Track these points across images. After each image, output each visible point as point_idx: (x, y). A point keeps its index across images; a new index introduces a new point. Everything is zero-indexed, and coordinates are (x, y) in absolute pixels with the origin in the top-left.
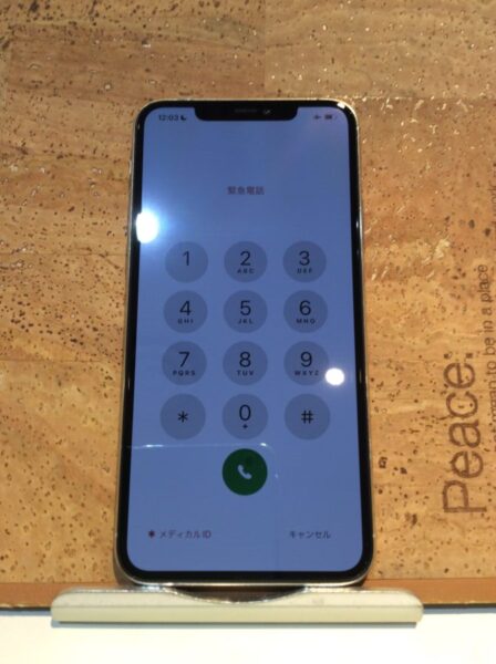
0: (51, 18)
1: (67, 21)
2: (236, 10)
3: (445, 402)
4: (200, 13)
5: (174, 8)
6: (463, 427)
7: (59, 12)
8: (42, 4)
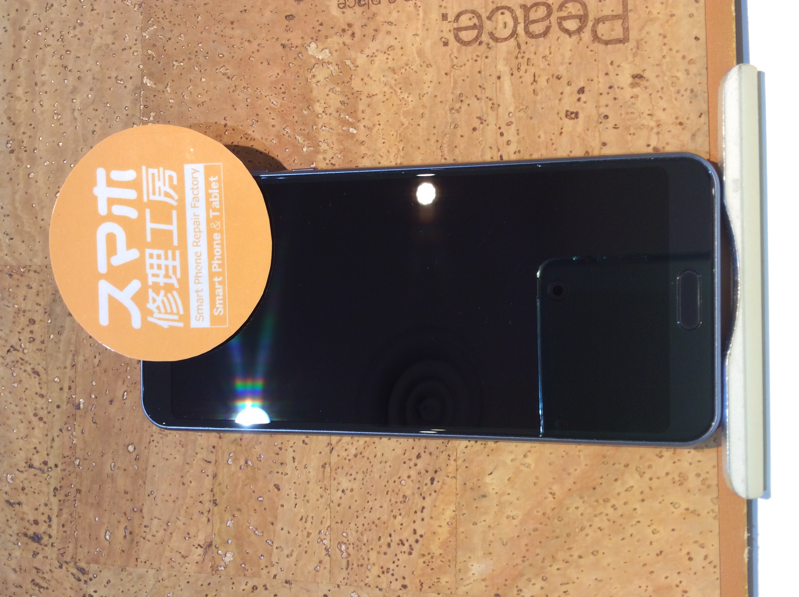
0: (50, 518)
1: (52, 499)
2: (39, 300)
3: (499, 44)
4: (43, 342)
5: (36, 373)
6: (528, 22)
7: (42, 509)
8: (32, 530)
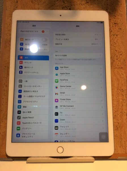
0: (113, 27)
1: (112, 30)
2: (116, 63)
4: (115, 56)
5: (116, 51)
7: (114, 28)
8: (116, 25)
